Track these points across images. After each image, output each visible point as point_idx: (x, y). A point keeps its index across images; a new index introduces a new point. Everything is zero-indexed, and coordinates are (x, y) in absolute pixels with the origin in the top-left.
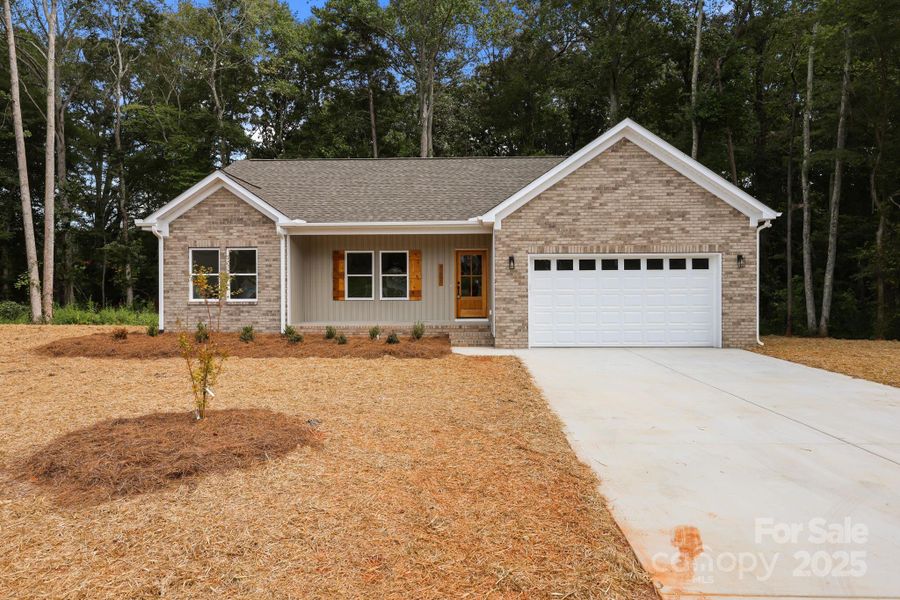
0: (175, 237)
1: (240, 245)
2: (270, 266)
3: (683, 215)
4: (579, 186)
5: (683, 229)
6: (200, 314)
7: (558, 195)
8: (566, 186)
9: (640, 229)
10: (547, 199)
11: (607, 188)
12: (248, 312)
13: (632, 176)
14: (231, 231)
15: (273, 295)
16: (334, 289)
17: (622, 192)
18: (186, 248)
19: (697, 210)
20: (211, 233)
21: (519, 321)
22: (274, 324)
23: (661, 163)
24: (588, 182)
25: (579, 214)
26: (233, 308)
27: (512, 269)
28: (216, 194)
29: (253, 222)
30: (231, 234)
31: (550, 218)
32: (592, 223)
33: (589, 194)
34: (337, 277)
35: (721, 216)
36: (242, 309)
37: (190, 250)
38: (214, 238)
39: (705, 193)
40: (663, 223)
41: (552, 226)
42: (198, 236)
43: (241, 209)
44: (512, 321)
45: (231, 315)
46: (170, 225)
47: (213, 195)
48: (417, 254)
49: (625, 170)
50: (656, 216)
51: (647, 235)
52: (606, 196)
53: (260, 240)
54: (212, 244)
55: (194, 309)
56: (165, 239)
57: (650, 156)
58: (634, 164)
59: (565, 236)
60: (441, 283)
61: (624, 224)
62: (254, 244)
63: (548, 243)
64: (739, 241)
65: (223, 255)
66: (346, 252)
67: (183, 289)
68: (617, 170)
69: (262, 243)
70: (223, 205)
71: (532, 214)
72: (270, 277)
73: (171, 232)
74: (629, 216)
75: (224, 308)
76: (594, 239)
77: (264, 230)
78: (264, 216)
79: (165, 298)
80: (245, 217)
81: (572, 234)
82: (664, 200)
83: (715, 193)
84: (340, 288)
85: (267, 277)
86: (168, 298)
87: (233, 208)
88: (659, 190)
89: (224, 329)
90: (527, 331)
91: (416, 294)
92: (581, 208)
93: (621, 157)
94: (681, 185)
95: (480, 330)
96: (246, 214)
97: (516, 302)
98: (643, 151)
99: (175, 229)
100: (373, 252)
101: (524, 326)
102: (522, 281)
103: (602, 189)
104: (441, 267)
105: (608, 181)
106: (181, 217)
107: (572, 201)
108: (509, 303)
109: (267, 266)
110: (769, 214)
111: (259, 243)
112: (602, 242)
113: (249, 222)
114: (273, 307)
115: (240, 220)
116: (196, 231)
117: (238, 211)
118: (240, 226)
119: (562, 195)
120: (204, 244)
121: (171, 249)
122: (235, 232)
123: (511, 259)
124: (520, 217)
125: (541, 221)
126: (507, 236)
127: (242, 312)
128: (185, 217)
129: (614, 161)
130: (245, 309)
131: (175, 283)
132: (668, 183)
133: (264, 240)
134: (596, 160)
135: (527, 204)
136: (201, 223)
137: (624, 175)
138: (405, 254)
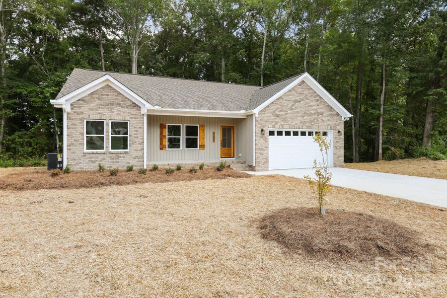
0: (75, 112)
1: (118, 118)
2: (137, 131)
3: (322, 114)
4: (288, 99)
5: (322, 120)
6: (92, 159)
7: (280, 103)
8: (283, 99)
9: (308, 119)
10: (276, 104)
11: (297, 101)
12: (124, 157)
13: (306, 96)
14: (113, 110)
15: (139, 147)
16: (160, 144)
17: (302, 103)
18: (82, 119)
19: (326, 112)
20: (100, 111)
21: (265, 159)
22: (140, 164)
23: (315, 92)
24: (290, 98)
25: (287, 111)
26: (114, 155)
27: (263, 135)
28: (103, 88)
29: (127, 106)
30: (113, 112)
31: (277, 113)
32: (292, 116)
33: (291, 103)
34: (162, 137)
35: (333, 115)
36: (120, 155)
37: (85, 121)
38: (102, 114)
39: (329, 106)
40: (315, 117)
41: (278, 116)
42: (91, 112)
43: (119, 98)
44: (263, 159)
45: (113, 159)
46: (71, 105)
47: (101, 88)
48: (202, 126)
49: (303, 94)
50: (313, 114)
51: (310, 121)
52: (297, 105)
53: (131, 116)
54: (101, 116)
55: (88, 156)
56: (68, 113)
57: (312, 89)
58: (306, 92)
59: (283, 121)
60: (214, 141)
61: (303, 117)
62: (128, 118)
63: (276, 123)
64: (339, 125)
65: (107, 124)
66: (167, 125)
67: (80, 144)
68: (301, 93)
69: (133, 118)
70: (108, 95)
71: (270, 110)
72: (137, 137)
73: (72, 109)
74: (305, 113)
75: (109, 155)
76: (292, 122)
77: (133, 111)
78: (133, 103)
79: (67, 149)
80: (122, 103)
81: (285, 120)
82: (316, 107)
83: (332, 106)
84: (164, 144)
85: (135, 137)
86: (70, 149)
87: (114, 97)
88: (314, 103)
89: (108, 167)
90: (268, 163)
91: (202, 146)
92: (288, 109)
93: (302, 88)
94: (321, 102)
95: (242, 163)
96: (122, 101)
97: (264, 150)
98: (309, 86)
99: (75, 107)
100: (181, 125)
101: (267, 161)
102: (266, 140)
103: (295, 101)
104: (214, 133)
105: (297, 98)
106: (79, 100)
107: (285, 106)
108: (261, 150)
109: (135, 131)
110: (350, 115)
111: (130, 118)
112: (296, 124)
113: (124, 106)
114: (140, 154)
115: (119, 104)
116: (90, 109)
117: (118, 99)
118: (119, 108)
119: (281, 103)
120: (95, 117)
121: (73, 119)
122: (115, 110)
123: (262, 130)
124: (266, 111)
125: (273, 113)
126: (261, 120)
127: (120, 157)
128: (82, 100)
129: (300, 90)
130: (122, 155)
131: (75, 140)
132: (318, 100)
133: (134, 116)
134: (293, 89)
135: (268, 106)
136: (93, 105)
137: (303, 96)
138: (197, 126)
